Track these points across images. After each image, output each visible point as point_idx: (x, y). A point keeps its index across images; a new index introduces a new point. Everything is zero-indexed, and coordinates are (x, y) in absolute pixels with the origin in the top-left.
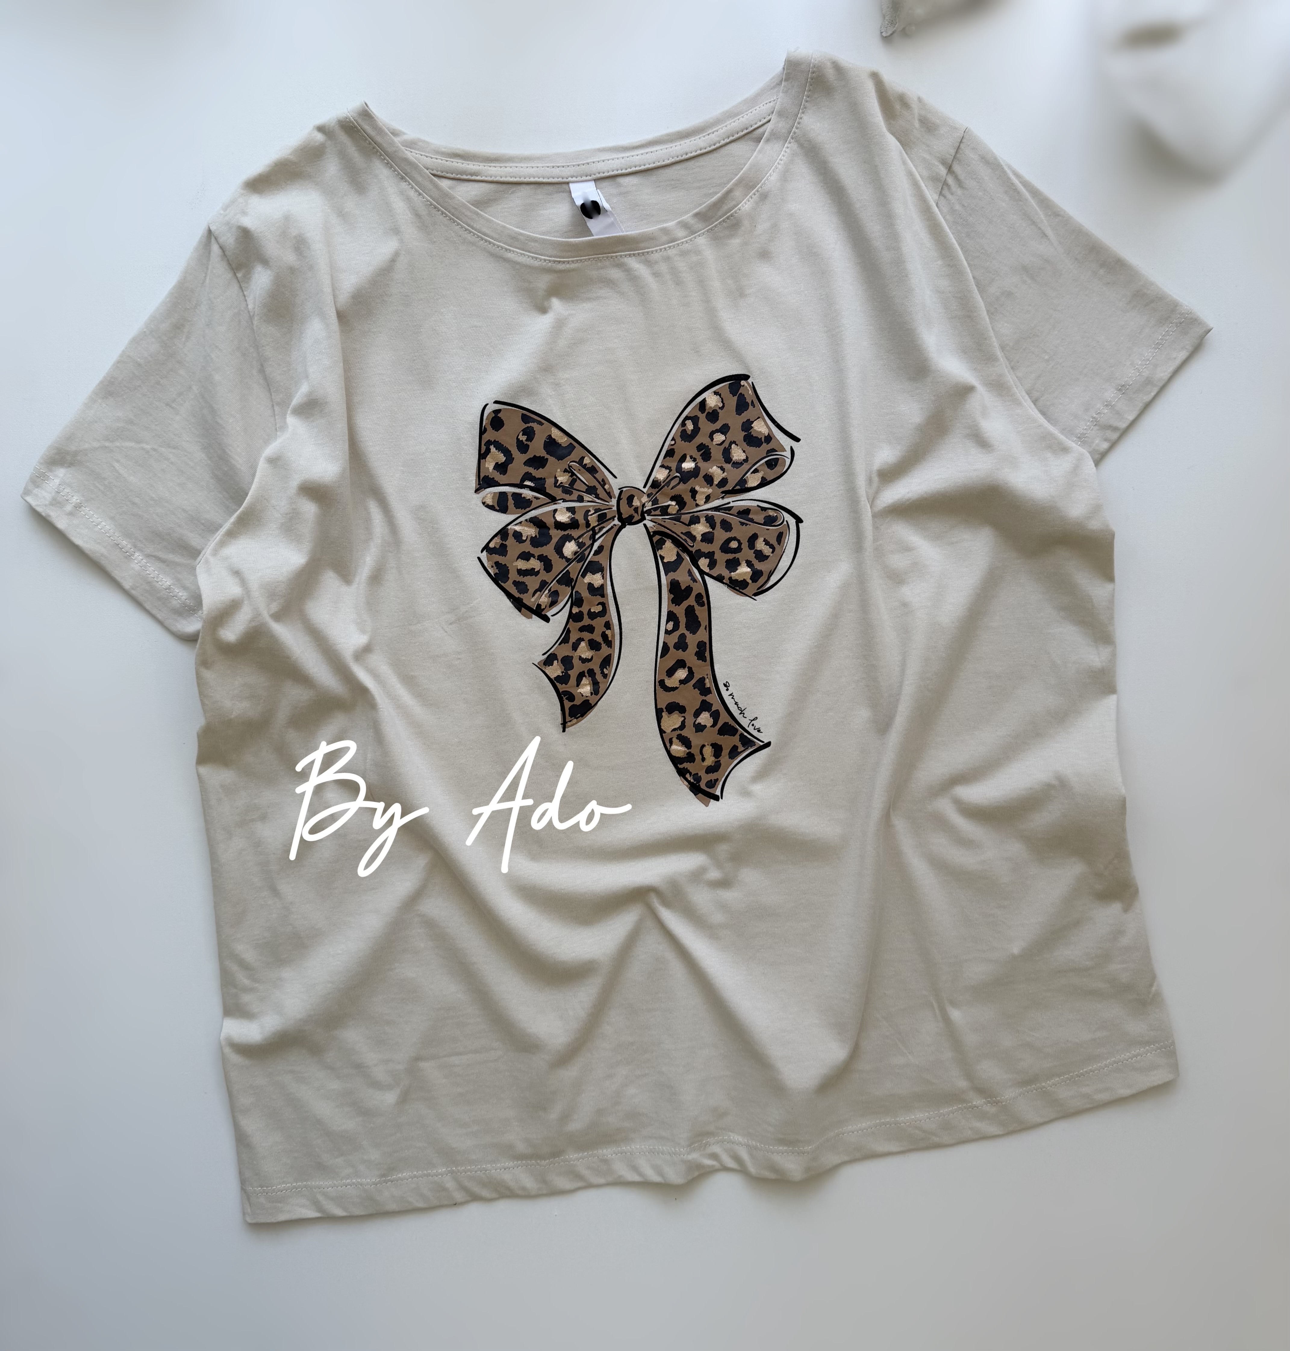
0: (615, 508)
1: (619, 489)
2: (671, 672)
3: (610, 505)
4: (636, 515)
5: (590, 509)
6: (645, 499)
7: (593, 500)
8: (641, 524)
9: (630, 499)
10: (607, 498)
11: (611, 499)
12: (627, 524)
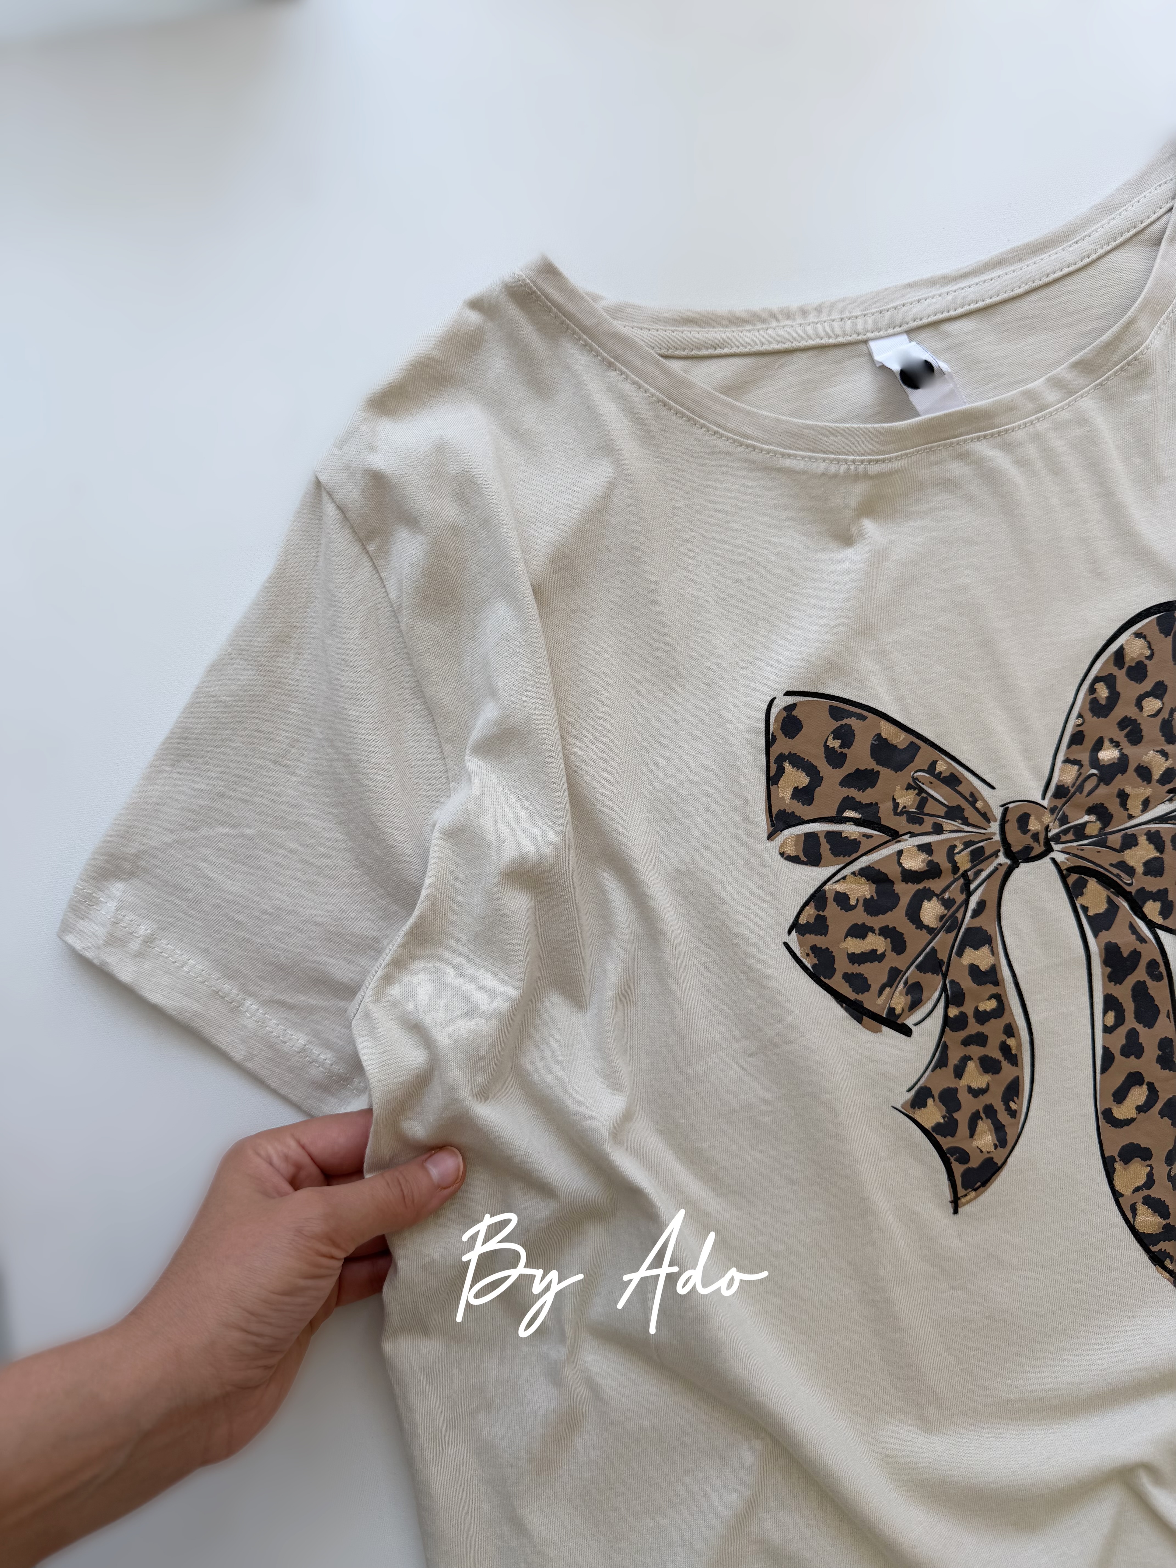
0: (997, 838)
1: (1002, 806)
2: (1120, 1096)
3: (988, 833)
4: (1035, 845)
5: (955, 843)
6: (1047, 818)
7: (959, 829)
8: (1047, 860)
9: (1023, 820)
10: (982, 822)
11: (990, 822)
12: (1020, 861)
